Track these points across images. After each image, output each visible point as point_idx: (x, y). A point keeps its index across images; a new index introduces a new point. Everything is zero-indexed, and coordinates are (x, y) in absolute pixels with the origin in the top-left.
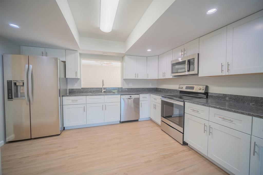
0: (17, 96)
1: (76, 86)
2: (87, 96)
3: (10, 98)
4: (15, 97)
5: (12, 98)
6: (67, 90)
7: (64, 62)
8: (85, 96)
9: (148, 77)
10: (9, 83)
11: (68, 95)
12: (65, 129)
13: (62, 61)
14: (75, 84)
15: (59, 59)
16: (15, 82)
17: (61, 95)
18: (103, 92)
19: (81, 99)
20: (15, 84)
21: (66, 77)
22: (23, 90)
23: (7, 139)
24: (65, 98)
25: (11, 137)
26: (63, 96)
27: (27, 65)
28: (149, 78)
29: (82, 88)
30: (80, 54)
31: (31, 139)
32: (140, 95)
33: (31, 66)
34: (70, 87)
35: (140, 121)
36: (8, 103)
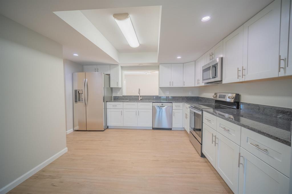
0: (79, 100)
1: (118, 94)
2: (124, 103)
3: (76, 101)
4: (78, 101)
5: (77, 102)
6: (112, 97)
7: (109, 75)
8: (122, 103)
9: (184, 85)
10: (76, 91)
11: (113, 101)
12: (109, 128)
13: (106, 74)
14: (118, 92)
15: (104, 73)
16: (79, 90)
17: (105, 101)
18: (140, 100)
19: (119, 105)
20: (79, 92)
21: (111, 87)
22: (83, 96)
23: (74, 128)
24: (108, 104)
25: (77, 128)
26: (107, 102)
27: (85, 79)
28: (186, 86)
29: (123, 96)
30: (122, 67)
31: (86, 131)
32: (173, 103)
33: (87, 80)
34: (114, 95)
35: (173, 130)
36: (75, 104)
